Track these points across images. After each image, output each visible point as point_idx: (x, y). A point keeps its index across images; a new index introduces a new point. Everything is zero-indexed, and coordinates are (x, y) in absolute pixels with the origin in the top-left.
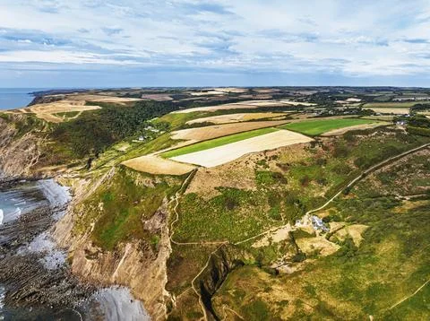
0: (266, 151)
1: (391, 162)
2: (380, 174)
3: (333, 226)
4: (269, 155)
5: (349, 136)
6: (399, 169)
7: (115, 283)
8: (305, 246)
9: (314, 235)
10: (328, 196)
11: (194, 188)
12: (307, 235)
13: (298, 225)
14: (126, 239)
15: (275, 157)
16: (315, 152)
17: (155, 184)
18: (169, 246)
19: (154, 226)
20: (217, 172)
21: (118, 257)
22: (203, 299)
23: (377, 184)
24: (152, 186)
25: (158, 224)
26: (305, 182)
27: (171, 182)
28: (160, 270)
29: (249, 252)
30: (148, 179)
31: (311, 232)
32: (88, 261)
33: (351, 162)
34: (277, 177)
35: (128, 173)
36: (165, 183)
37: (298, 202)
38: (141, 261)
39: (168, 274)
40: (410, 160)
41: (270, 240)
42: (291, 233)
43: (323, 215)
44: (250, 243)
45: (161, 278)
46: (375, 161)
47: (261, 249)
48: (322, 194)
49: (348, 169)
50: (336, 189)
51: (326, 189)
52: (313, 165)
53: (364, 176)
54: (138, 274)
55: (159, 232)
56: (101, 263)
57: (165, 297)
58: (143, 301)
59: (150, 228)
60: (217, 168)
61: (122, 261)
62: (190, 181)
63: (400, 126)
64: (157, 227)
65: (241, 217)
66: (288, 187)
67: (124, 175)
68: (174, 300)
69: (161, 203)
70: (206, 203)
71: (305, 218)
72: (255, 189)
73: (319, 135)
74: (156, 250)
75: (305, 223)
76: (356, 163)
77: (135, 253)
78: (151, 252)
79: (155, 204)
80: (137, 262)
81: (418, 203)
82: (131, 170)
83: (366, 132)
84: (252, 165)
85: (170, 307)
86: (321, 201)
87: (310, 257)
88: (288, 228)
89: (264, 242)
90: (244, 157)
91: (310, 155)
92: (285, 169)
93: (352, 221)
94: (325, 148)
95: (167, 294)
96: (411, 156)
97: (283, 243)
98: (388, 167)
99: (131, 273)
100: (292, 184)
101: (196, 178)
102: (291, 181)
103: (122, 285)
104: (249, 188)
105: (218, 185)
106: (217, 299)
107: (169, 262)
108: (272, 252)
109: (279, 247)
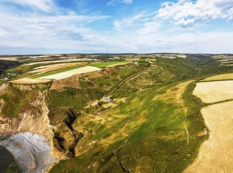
0: (83, 74)
1: (134, 76)
2: (130, 81)
3: (115, 100)
4: (84, 75)
5: (117, 67)
6: (137, 79)
7: (21, 131)
8: (105, 106)
9: (108, 102)
10: (111, 90)
11: (53, 87)
12: (105, 103)
13: (101, 100)
14: (23, 112)
15: (87, 76)
16: (104, 74)
17: (32, 88)
18: (48, 109)
19: (36, 104)
20: (62, 82)
21: (20, 120)
22: (68, 126)
23: (130, 84)
24: (31, 89)
25: (39, 103)
26: (101, 85)
27: (41, 86)
28: (45, 119)
29: (83, 110)
30: (28, 86)
31: (106, 102)
32: (2, 125)
33: (119, 77)
34: (89, 83)
35: (14, 86)
36: (38, 87)
37: (100, 92)
38: (34, 119)
39: (49, 119)
40: (140, 75)
41: (91, 106)
42: (98, 103)
43: (110, 96)
44: (83, 107)
45: (46, 122)
46: (128, 76)
47: (88, 109)
48: (109, 89)
49: (118, 80)
50: (114, 87)
51: (110, 87)
52: (103, 79)
53: (124, 82)
54: (33, 125)
55: (40, 106)
56: (11, 124)
57: (50, 128)
58: (38, 133)
59: (35, 105)
60: (62, 80)
61: (23, 121)
62: (50, 85)
63: (136, 63)
64: (38, 104)
65: (77, 98)
66: (94, 87)
67: (12, 87)
68: (55, 128)
69: (38, 95)
70: (60, 93)
71: (103, 98)
72: (80, 88)
73: (104, 67)
74: (40, 113)
75: (104, 99)
76: (120, 77)
77: (29, 116)
78: (38, 114)
79: (34, 96)
80: (31, 120)
81: (144, 90)
82: (16, 84)
83: (123, 66)
84: (77, 79)
85: (54, 131)
86: (109, 92)
87: (108, 109)
88: (97, 101)
89: (88, 106)
90: (73, 76)
91: (102, 75)
92: (92, 80)
93: (121, 97)
94: (108, 72)
95: (51, 126)
96: (141, 74)
97: (96, 106)
98: (133, 78)
99: (29, 125)
100: (96, 86)
101: (53, 84)
102: (96, 85)
103: (25, 131)
104: (78, 88)
105: (64, 87)
106: (73, 126)
107: (49, 115)
108: (92, 109)
109: (95, 107)
